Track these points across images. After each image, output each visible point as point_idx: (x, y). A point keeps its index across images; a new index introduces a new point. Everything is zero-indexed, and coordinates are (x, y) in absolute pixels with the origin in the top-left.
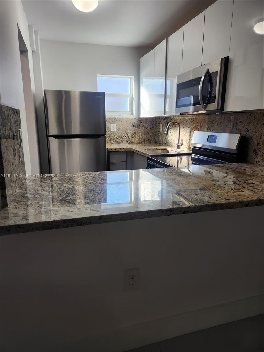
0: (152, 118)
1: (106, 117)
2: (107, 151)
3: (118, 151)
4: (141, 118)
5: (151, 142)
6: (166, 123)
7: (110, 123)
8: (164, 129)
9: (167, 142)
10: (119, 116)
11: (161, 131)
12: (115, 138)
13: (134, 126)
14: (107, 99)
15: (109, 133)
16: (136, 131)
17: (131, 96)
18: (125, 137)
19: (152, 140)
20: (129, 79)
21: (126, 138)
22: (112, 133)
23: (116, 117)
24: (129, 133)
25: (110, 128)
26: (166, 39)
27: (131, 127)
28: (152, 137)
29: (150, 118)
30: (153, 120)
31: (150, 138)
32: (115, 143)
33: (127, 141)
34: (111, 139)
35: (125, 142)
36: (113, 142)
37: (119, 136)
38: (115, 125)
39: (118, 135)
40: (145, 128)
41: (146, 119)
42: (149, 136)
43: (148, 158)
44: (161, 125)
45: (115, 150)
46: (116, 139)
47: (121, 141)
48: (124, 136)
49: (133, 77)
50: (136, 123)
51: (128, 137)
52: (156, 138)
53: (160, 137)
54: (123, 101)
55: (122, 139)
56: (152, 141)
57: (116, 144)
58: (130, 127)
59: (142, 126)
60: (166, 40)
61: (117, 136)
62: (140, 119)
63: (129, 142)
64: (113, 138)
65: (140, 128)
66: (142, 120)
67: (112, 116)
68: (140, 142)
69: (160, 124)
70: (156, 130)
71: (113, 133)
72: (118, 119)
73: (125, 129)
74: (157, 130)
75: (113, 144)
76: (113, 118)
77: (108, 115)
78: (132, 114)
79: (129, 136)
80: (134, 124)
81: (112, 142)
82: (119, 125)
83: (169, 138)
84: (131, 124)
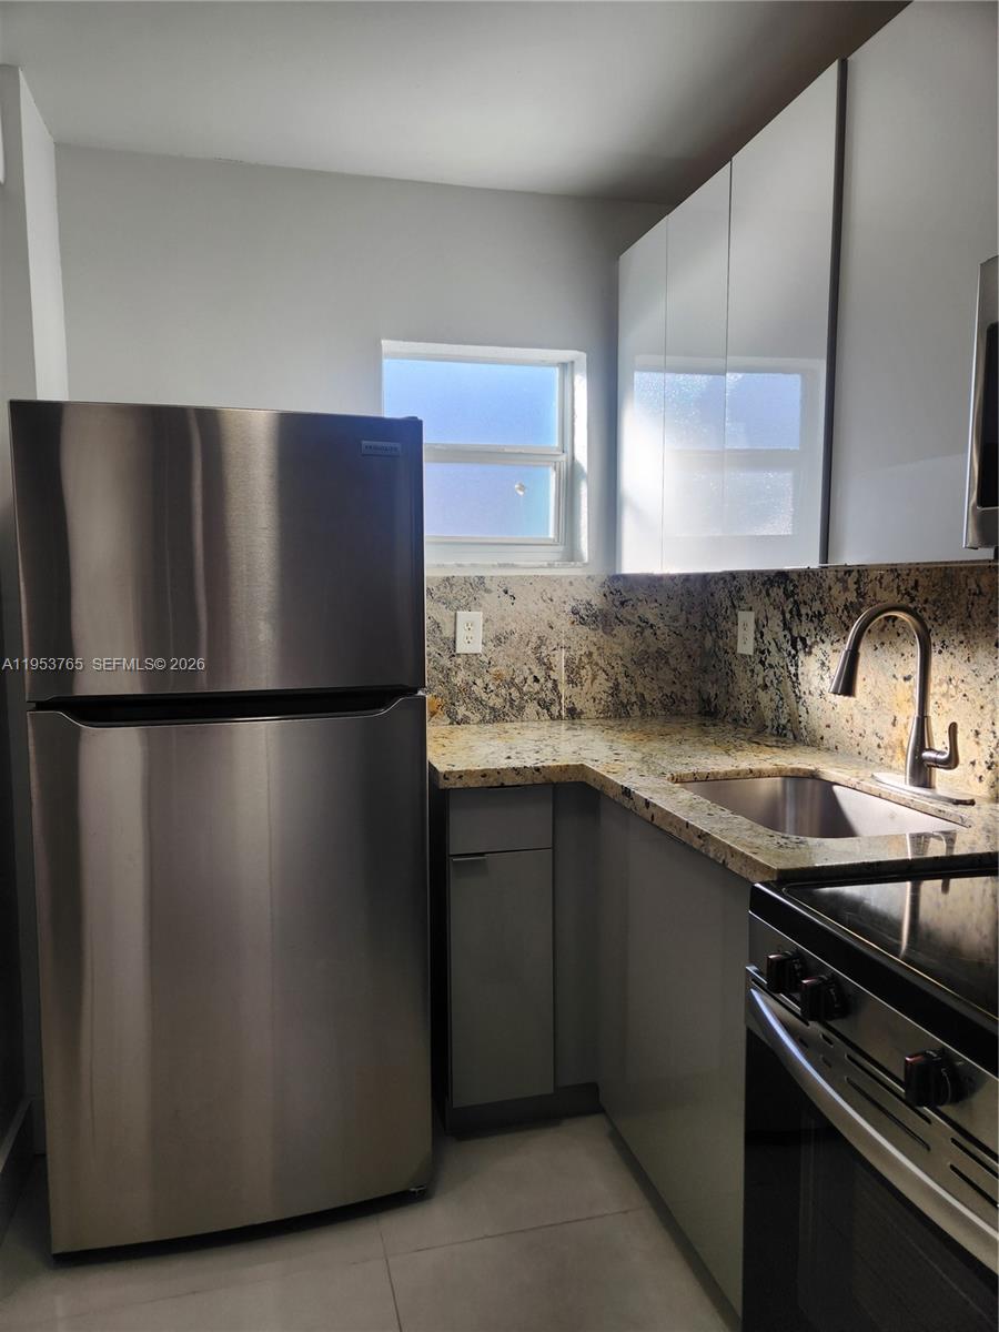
0: (687, 578)
1: (427, 573)
2: (433, 785)
3: (502, 786)
4: (625, 577)
5: (683, 708)
6: (789, 606)
7: (447, 604)
8: (768, 637)
9: (794, 720)
10: (500, 566)
11: (746, 646)
12: (478, 690)
13: (583, 622)
14: (435, 479)
15: (445, 661)
16: (593, 649)
17: (563, 458)
18: (536, 680)
19: (687, 697)
20: (557, 371)
21: (537, 687)
22: (459, 661)
23: (486, 573)
24: (560, 659)
25: (447, 633)
26: (835, 65)
27: (569, 625)
28: (687, 682)
29: (672, 578)
30: (688, 585)
31: (677, 688)
32: (476, 717)
33: (545, 705)
34: (454, 696)
35: (532, 708)
36: (467, 713)
37: (498, 677)
38: (477, 616)
39: (493, 670)
40: (648, 632)
41: (653, 583)
42: (670, 676)
43: (759, 902)
44: (746, 619)
45: (480, 782)
46: (484, 696)
47: (512, 706)
48: (530, 680)
49: (580, 357)
50: (597, 602)
51: (550, 685)
52: (712, 690)
53: (743, 683)
54: (522, 488)
55: (515, 694)
56: (685, 702)
57: (483, 721)
58: (564, 623)
59: (629, 622)
60: (834, 69)
61: (488, 678)
62: (619, 585)
63: (555, 710)
64: (467, 689)
65: (620, 630)
66: (631, 589)
67: (460, 566)
68: (620, 711)
69: (740, 613)
70: (709, 643)
71: (468, 665)
72: (493, 587)
73: (534, 639)
74: (715, 642)
75: (465, 721)
76: (466, 580)
77: (436, 564)
78: (571, 555)
79: (560, 674)
80: (583, 612)
81: (461, 711)
82: (503, 619)
83: (806, 697)
84: (568, 608)
